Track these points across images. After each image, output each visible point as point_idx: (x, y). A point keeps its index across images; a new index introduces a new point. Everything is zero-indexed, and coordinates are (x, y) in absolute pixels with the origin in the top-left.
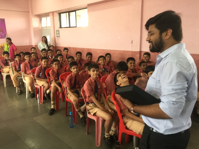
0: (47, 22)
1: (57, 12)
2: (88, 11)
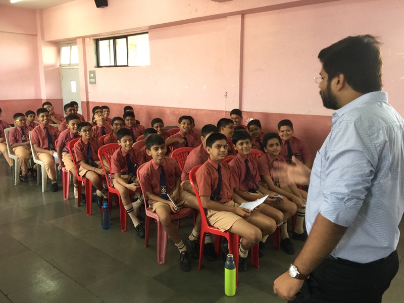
0: (71, 56)
2: (150, 39)
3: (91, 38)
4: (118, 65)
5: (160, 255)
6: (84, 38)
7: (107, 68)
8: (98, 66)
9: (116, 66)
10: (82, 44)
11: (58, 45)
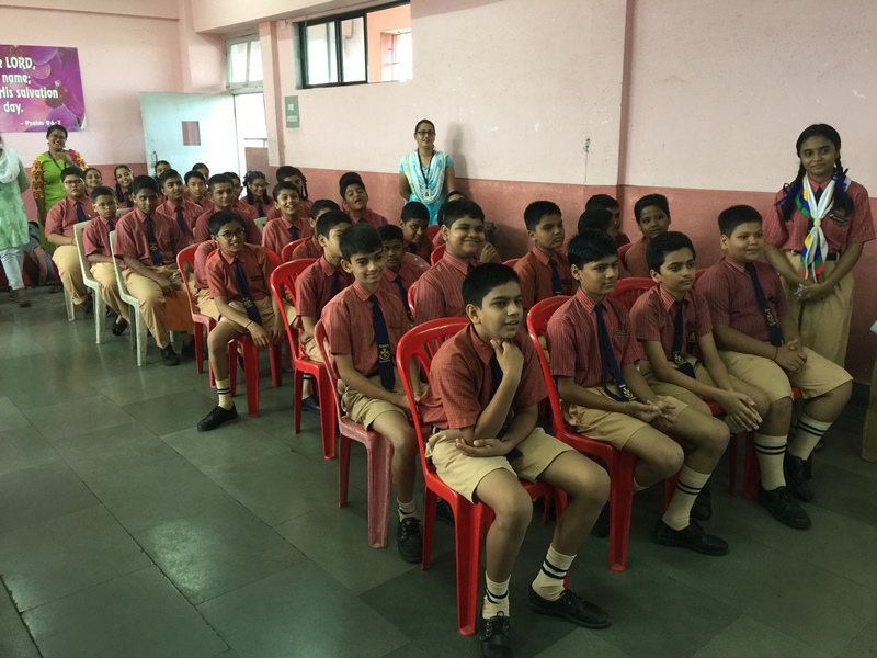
0: (248, 64)
1: (292, 18)
2: (414, 15)
3: (289, 21)
4: (345, 80)
6: (273, 22)
7: (322, 89)
8: (304, 85)
9: (341, 83)
10: (269, 37)
11: (224, 39)
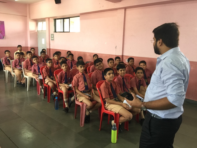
3: (53, 18)
4: (65, 31)
5: (81, 123)
6: (49, 18)
7: (60, 33)
8: (55, 32)
11: (37, 21)
